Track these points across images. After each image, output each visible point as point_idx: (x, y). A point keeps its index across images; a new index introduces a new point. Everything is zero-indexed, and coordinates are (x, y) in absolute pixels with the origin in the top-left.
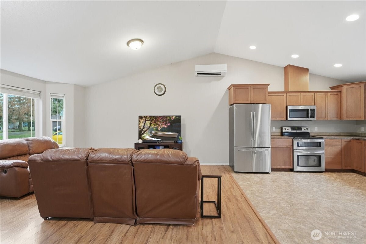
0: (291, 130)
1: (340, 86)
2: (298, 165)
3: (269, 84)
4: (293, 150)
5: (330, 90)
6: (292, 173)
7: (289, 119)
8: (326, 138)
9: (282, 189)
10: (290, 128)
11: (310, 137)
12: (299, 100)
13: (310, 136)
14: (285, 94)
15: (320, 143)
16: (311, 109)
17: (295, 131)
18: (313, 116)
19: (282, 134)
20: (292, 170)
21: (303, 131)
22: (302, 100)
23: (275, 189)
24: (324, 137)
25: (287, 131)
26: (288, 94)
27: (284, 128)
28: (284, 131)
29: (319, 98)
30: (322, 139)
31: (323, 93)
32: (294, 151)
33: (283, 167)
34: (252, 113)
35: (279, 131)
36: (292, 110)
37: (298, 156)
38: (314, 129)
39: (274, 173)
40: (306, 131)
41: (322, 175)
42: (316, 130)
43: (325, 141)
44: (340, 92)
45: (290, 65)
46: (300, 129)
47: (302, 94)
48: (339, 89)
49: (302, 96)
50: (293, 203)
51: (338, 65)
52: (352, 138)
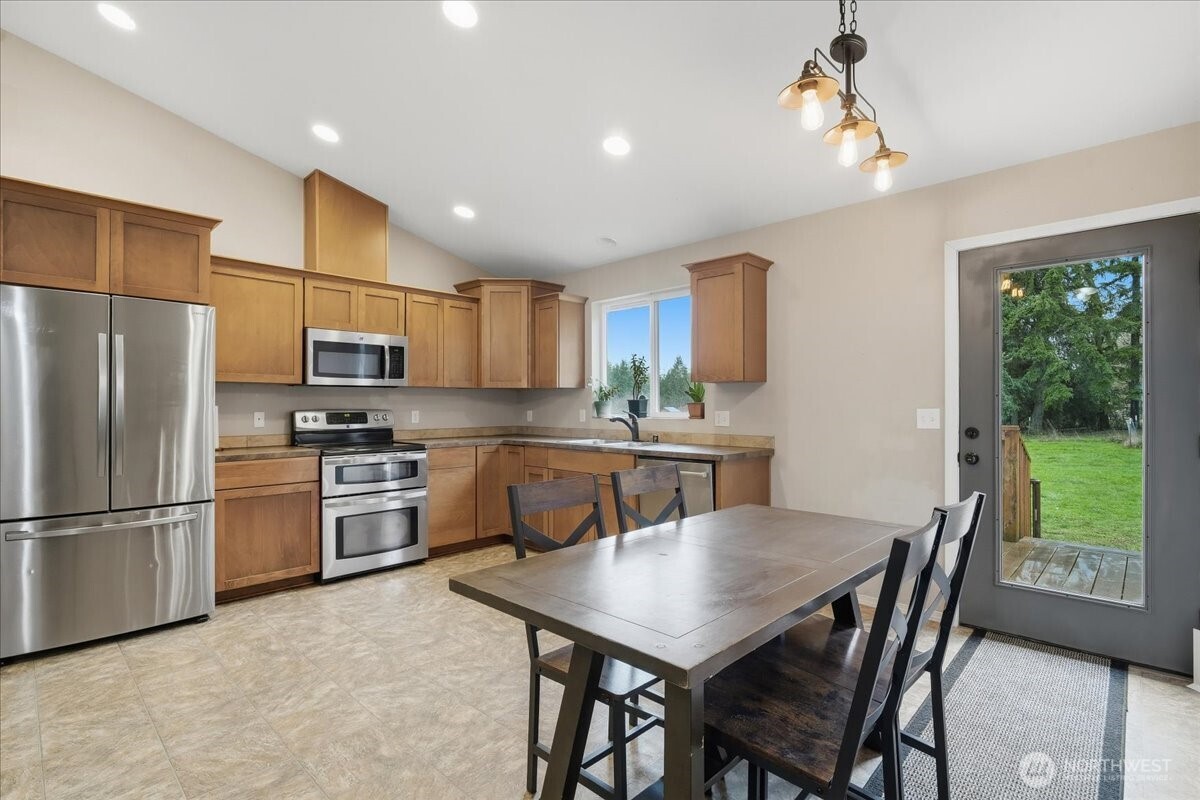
0: (329, 423)
1: (476, 284)
2: (340, 555)
3: (217, 222)
4: (321, 498)
5: (455, 292)
6: (319, 589)
7: (312, 380)
8: (433, 447)
10: (322, 416)
11: (395, 445)
12: (353, 311)
13: (393, 442)
14: (298, 282)
15: (414, 464)
16: (390, 347)
17: (343, 427)
18: (398, 372)
19: (295, 438)
20: (316, 580)
21: (371, 424)
22: (362, 313)
24: (428, 444)
25: (311, 426)
26: (310, 284)
27: (299, 416)
28: (300, 424)
29: (419, 312)
30: (421, 448)
31: (431, 300)
32: (324, 502)
33: (280, 575)
35: (280, 428)
36: (320, 346)
37: (340, 521)
38: (410, 418)
39: (233, 608)
40: (382, 424)
42: (413, 421)
43: (428, 455)
44: (477, 301)
45: (322, 175)
46: (361, 417)
47: (364, 290)
48: (474, 294)
49: (362, 297)
51: (464, 212)
52: (500, 440)
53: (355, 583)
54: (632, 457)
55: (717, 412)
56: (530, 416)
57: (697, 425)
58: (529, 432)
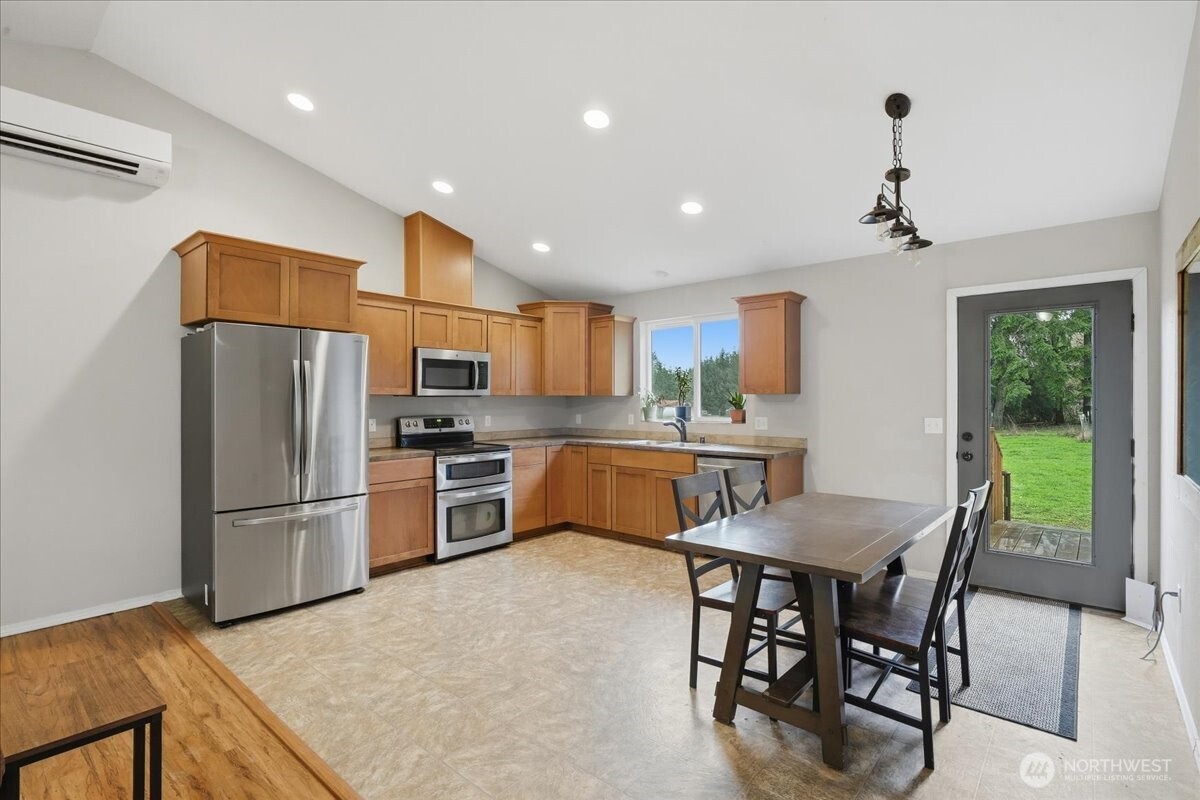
0: (426, 428)
1: (540, 306)
2: (450, 539)
3: (363, 263)
4: (435, 492)
5: (517, 312)
6: (434, 568)
7: (420, 391)
8: (515, 448)
9: (416, 640)
10: (421, 423)
11: (475, 446)
12: (449, 331)
13: (474, 443)
14: (409, 308)
15: (502, 462)
16: (479, 363)
17: (436, 430)
18: (483, 385)
19: (399, 441)
20: (431, 560)
21: (459, 427)
22: (455, 334)
23: (396, 648)
24: (511, 444)
25: (412, 430)
26: (418, 310)
27: (403, 422)
28: (405, 431)
29: (498, 331)
30: (506, 449)
31: (505, 320)
32: (439, 494)
33: (406, 556)
34: (296, 363)
35: (387, 431)
36: (427, 363)
37: (449, 510)
39: (379, 582)
40: (464, 428)
41: (508, 553)
42: (486, 425)
43: (513, 455)
44: (540, 320)
45: (425, 216)
46: (449, 422)
47: (457, 314)
48: (538, 314)
49: (456, 320)
50: (464, 682)
51: (541, 247)
52: (564, 441)
53: (461, 562)
54: (692, 456)
55: (757, 418)
56: (578, 420)
57: (739, 429)
58: (579, 434)
